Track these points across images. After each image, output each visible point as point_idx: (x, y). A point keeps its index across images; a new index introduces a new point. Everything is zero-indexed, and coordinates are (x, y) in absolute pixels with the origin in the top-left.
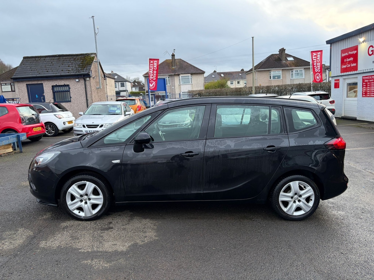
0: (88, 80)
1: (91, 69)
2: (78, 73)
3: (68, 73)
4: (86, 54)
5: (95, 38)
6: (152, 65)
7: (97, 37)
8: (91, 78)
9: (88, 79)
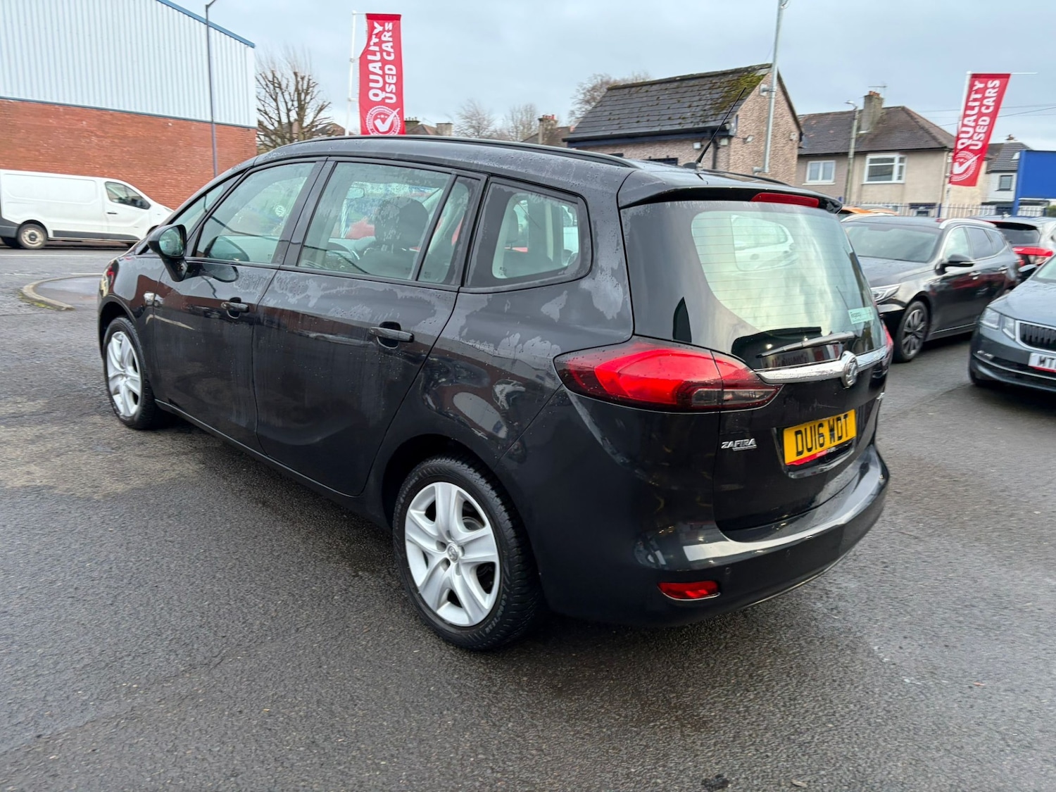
0: (724, 146)
1: (738, 113)
2: (701, 125)
3: (680, 124)
4: (746, 70)
5: (779, 15)
6: (979, 96)
7: (785, 12)
8: (734, 140)
9: (724, 142)
